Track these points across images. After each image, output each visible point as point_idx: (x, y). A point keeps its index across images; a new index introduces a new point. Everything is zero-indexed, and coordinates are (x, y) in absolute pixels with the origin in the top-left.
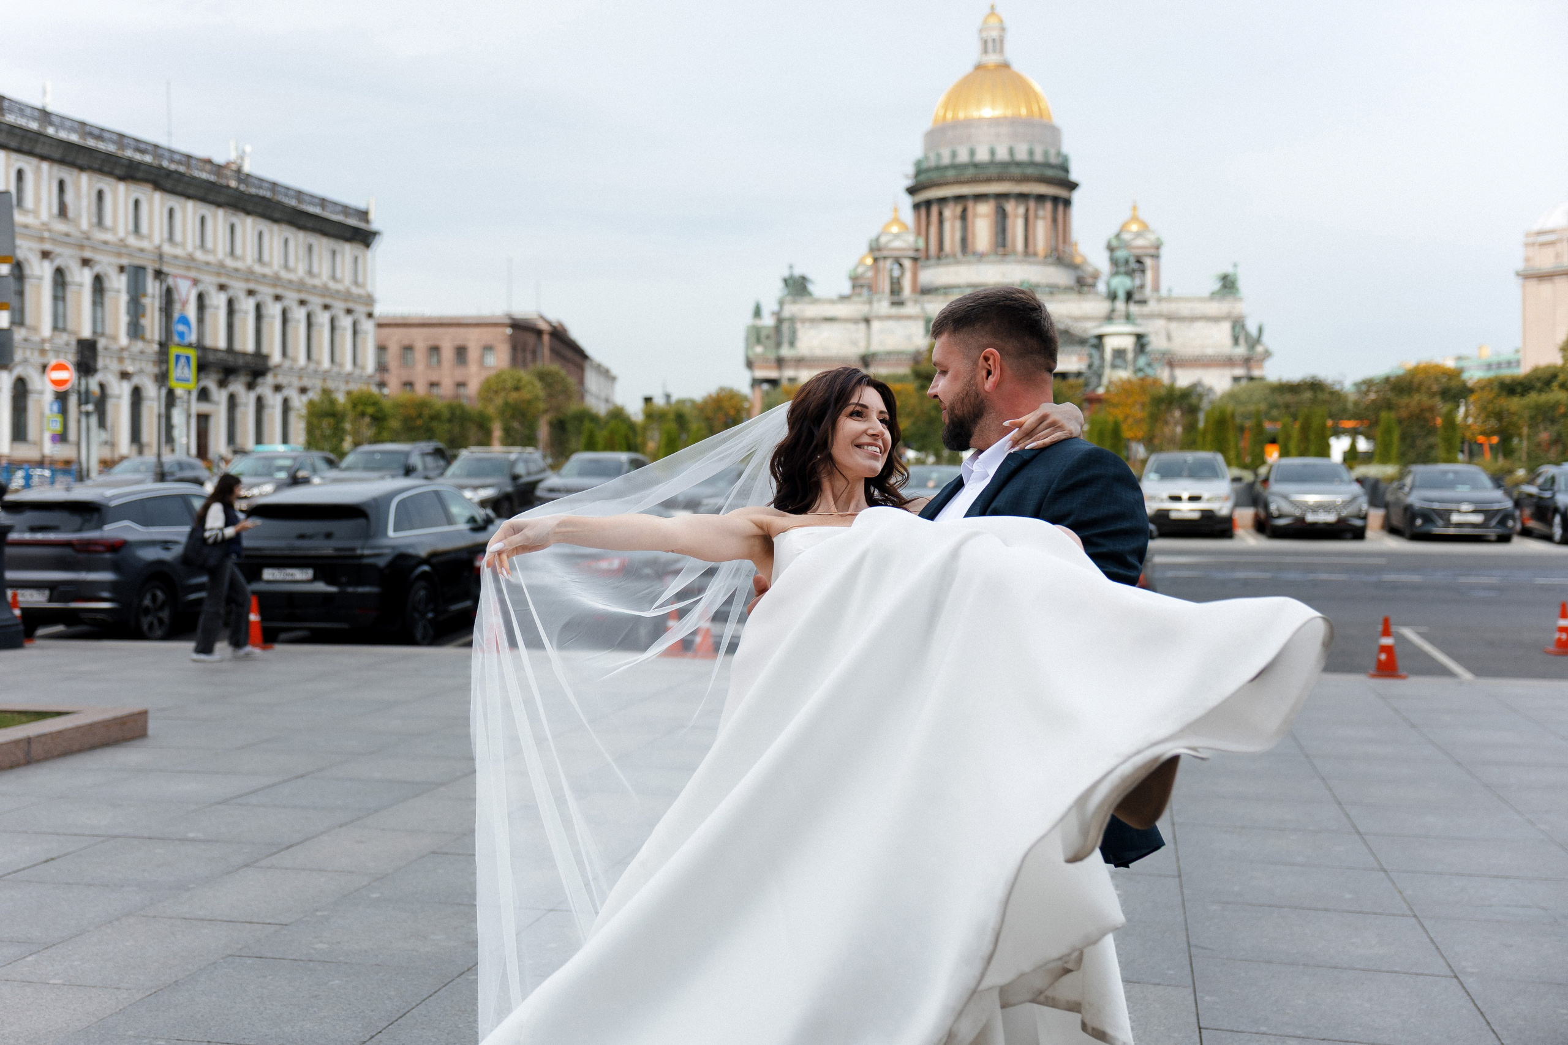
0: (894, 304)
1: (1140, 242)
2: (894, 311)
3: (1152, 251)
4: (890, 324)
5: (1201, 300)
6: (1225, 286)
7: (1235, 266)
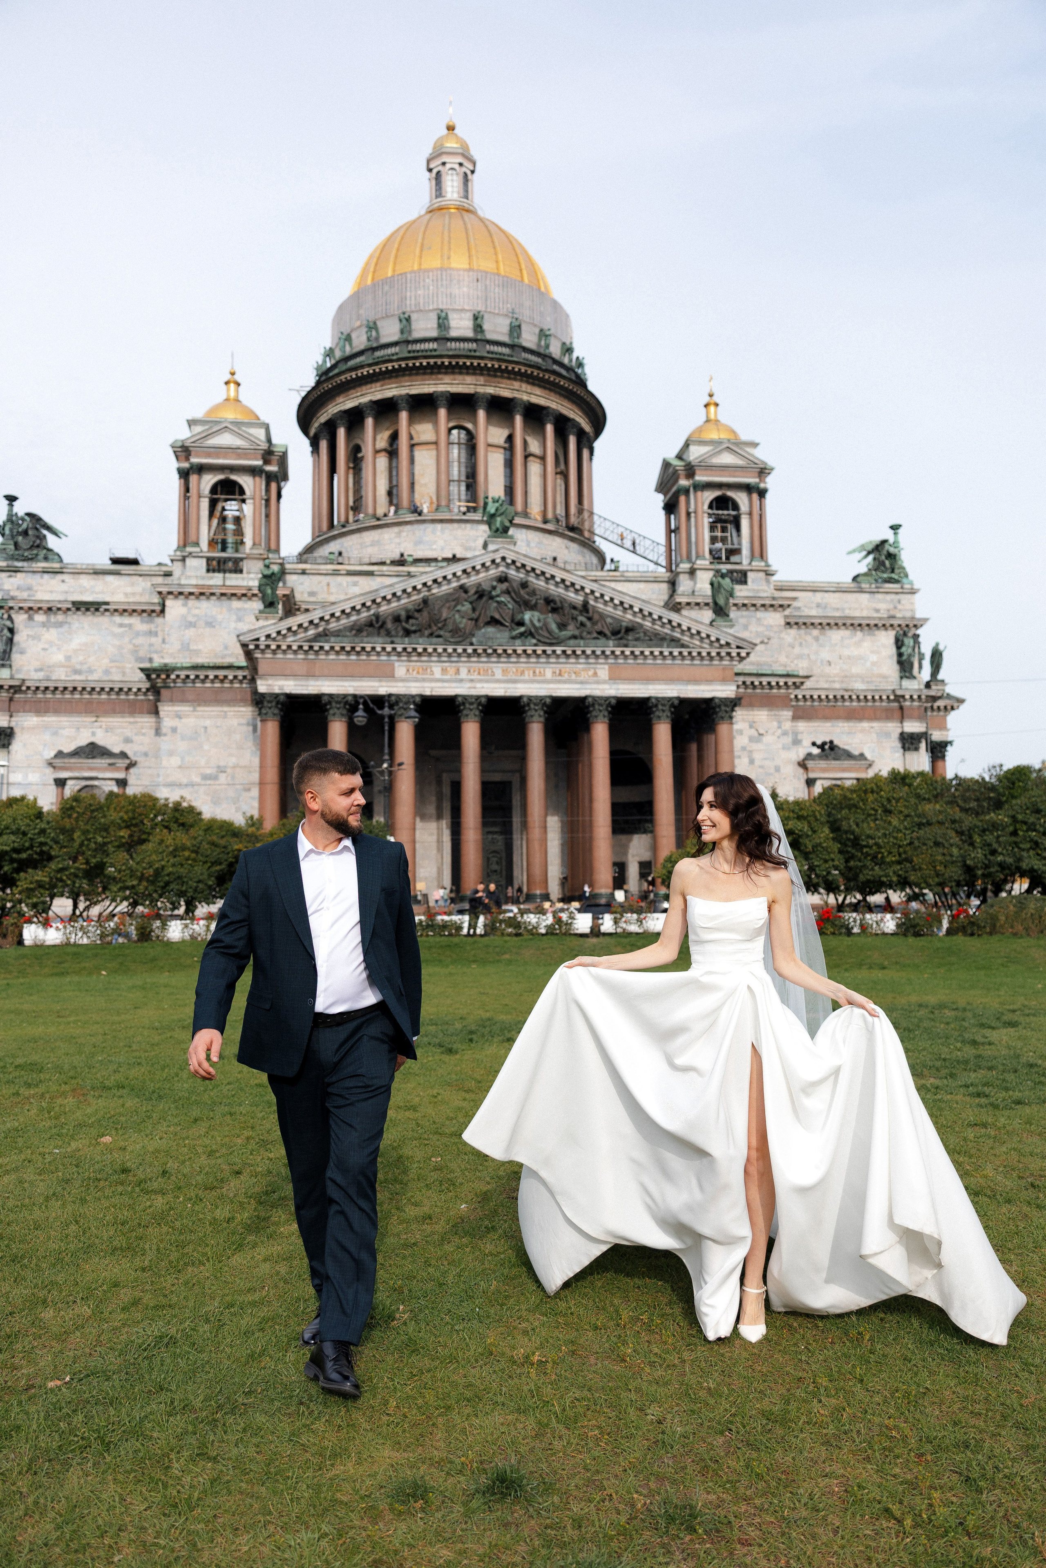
0: (216, 566)
1: (727, 459)
2: (217, 579)
3: (752, 480)
4: (205, 607)
5: (840, 590)
6: (878, 566)
7: (895, 528)
